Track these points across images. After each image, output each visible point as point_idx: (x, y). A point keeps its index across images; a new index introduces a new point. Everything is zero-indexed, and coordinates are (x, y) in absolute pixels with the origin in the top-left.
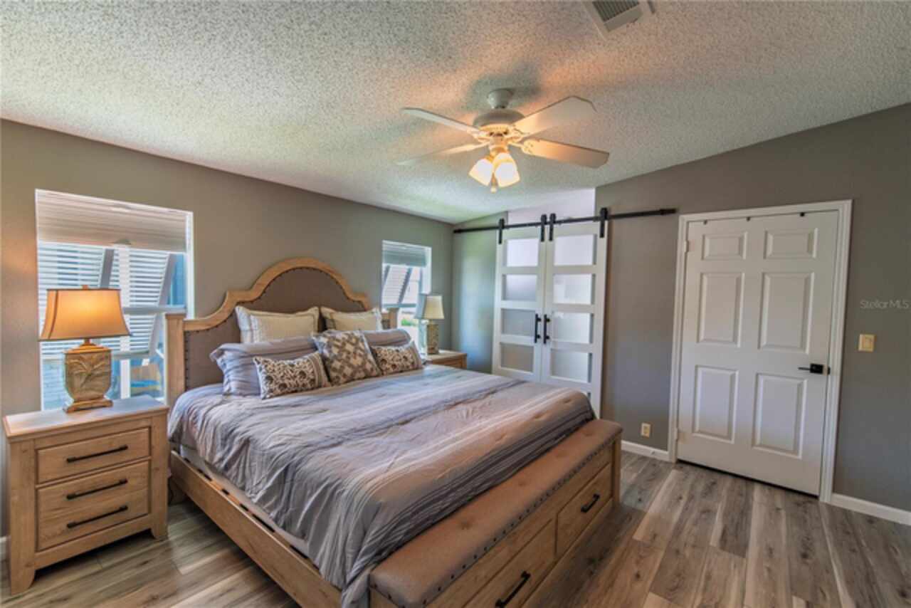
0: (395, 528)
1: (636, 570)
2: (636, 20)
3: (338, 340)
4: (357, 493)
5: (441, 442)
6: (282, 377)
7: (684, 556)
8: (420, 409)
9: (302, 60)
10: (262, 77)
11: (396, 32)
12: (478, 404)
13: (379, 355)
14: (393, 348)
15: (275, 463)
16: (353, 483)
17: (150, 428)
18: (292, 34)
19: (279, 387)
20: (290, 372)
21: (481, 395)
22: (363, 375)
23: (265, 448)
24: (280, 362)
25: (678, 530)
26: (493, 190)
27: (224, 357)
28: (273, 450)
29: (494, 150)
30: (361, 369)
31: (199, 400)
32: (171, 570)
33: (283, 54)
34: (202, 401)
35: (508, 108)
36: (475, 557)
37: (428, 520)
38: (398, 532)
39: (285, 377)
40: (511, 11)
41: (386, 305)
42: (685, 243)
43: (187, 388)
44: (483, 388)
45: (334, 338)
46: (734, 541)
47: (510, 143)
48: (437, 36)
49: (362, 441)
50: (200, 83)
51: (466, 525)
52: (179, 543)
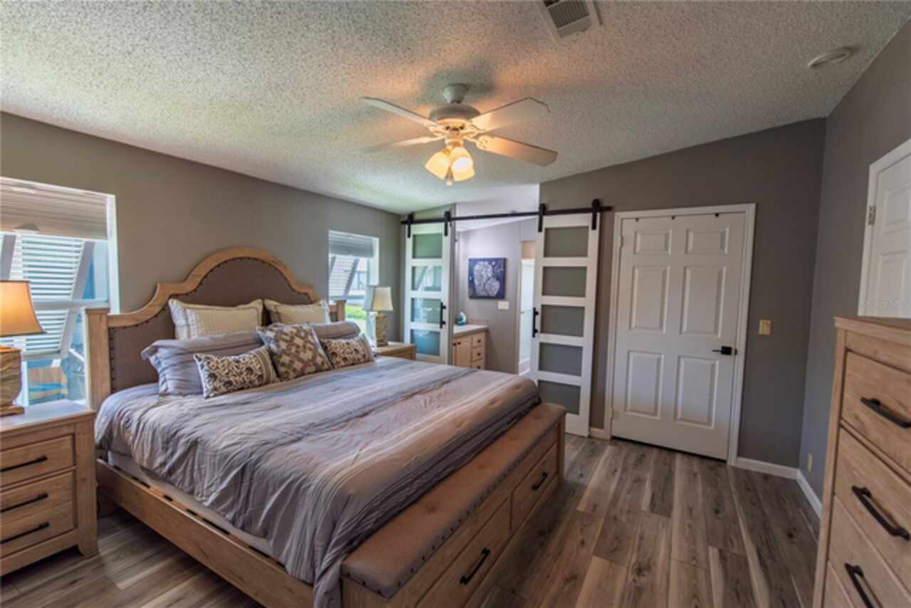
0: (365, 517)
1: (580, 538)
2: (586, 29)
3: (286, 334)
4: (324, 486)
5: (405, 431)
6: (228, 374)
7: (621, 521)
8: (379, 401)
9: (251, 38)
10: (204, 52)
11: (356, 18)
12: (436, 393)
13: (329, 348)
14: (344, 341)
15: (230, 463)
16: (320, 477)
17: (73, 435)
18: (242, 10)
19: (224, 385)
20: (236, 369)
21: (436, 385)
22: (313, 369)
23: (216, 449)
24: (224, 358)
25: (616, 498)
26: (449, 183)
27: (158, 355)
28: (226, 450)
29: (450, 144)
30: (311, 363)
31: (130, 402)
32: (107, 586)
33: (231, 30)
34: (137, 402)
35: (464, 103)
36: (443, 538)
37: (395, 507)
38: (368, 520)
39: (230, 374)
40: (472, 9)
41: (333, 297)
42: (619, 239)
43: (113, 390)
44: (437, 378)
45: (282, 332)
46: (661, 505)
47: (465, 137)
48: (397, 27)
49: (322, 435)
50: (129, 53)
51: (432, 509)
52: (113, 556)
